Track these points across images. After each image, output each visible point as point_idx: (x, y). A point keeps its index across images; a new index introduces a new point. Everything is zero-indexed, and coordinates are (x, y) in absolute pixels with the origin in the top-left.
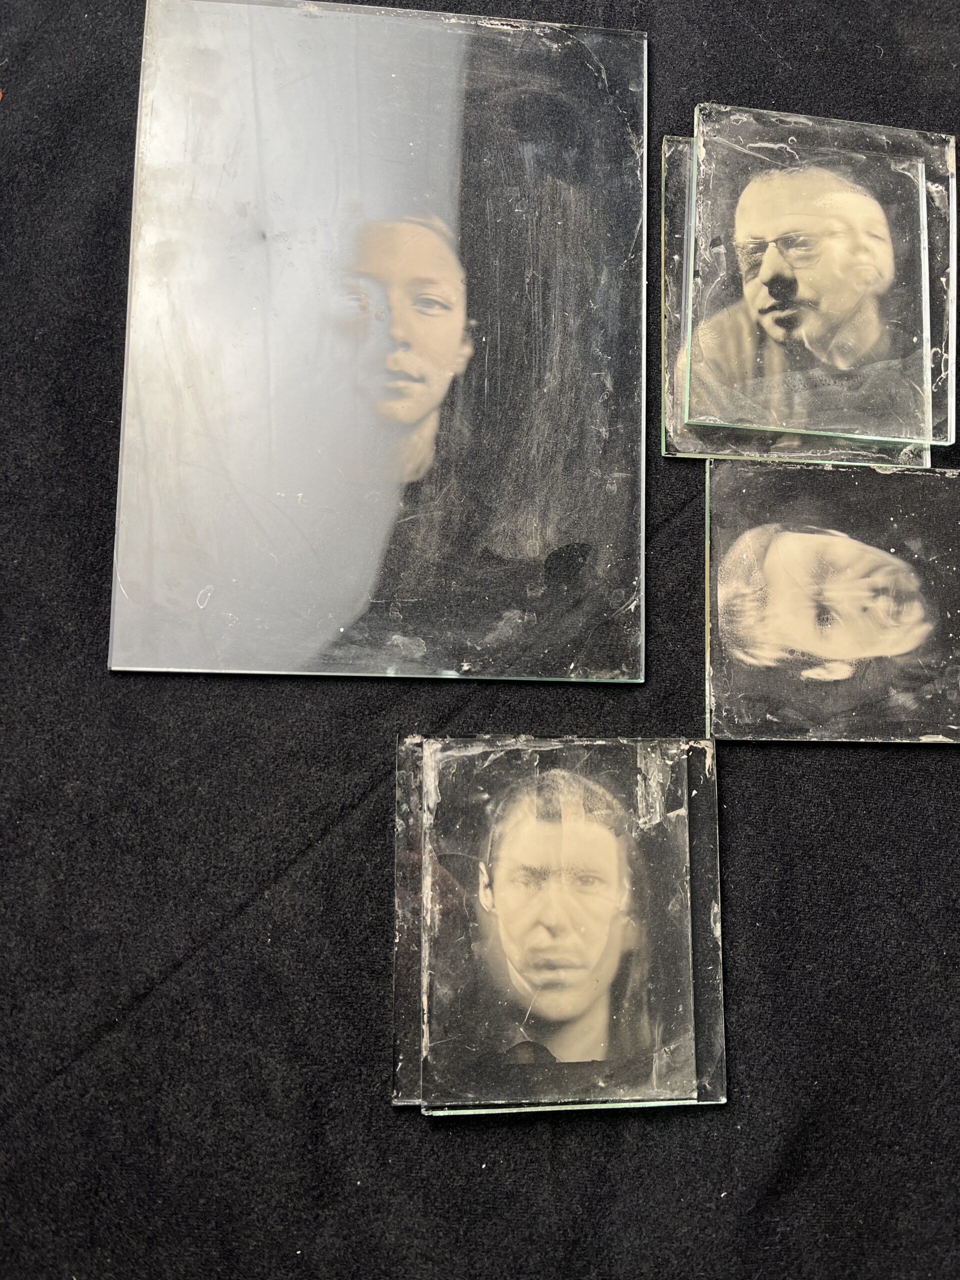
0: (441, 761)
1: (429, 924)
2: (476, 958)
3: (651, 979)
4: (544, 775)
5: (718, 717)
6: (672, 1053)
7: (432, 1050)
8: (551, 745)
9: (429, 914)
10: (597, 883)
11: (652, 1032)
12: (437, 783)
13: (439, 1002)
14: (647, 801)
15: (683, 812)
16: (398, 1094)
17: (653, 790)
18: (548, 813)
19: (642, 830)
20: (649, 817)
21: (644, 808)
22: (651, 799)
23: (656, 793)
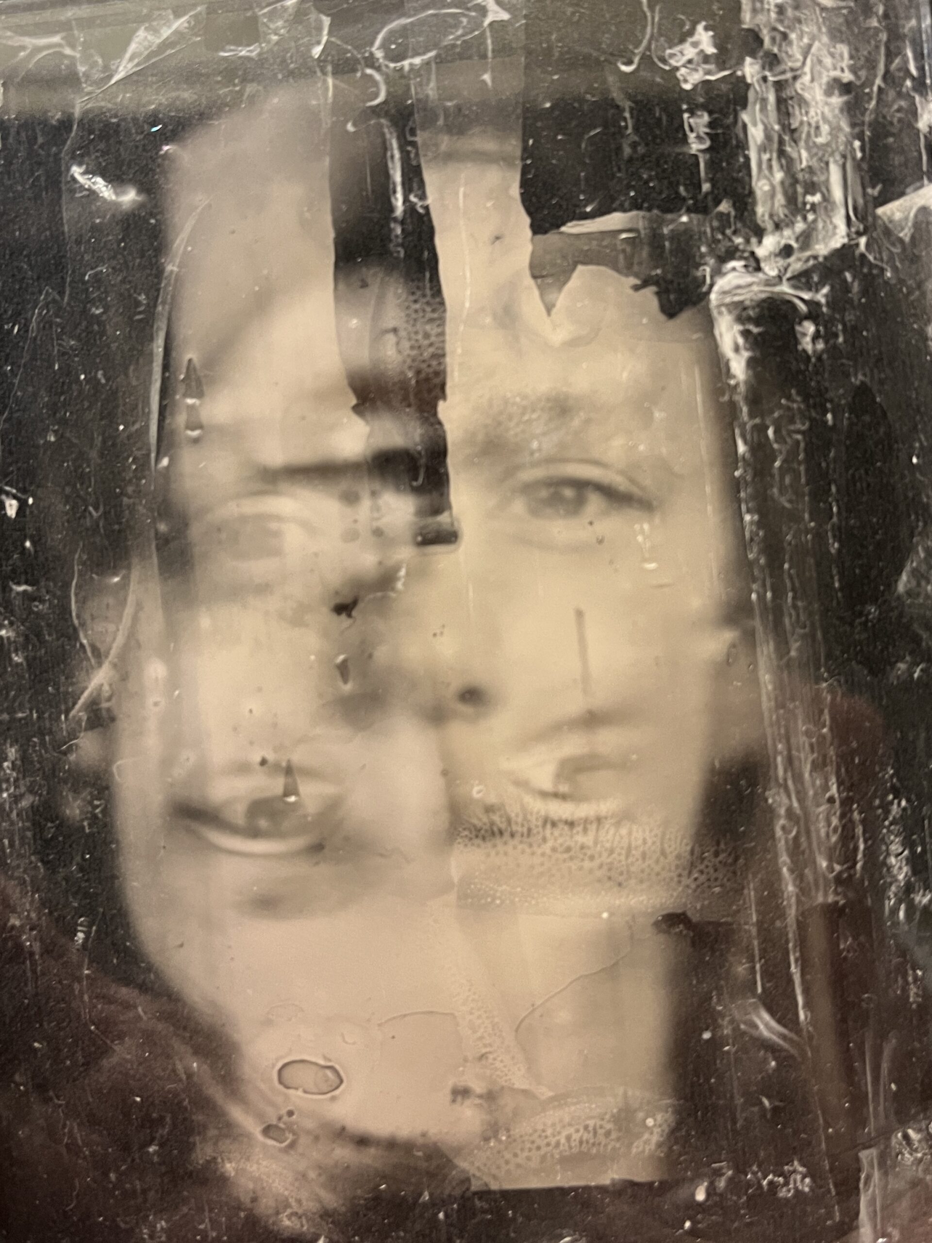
20: (800, 226)
21: (779, 189)
22: (804, 154)
23: (824, 128)
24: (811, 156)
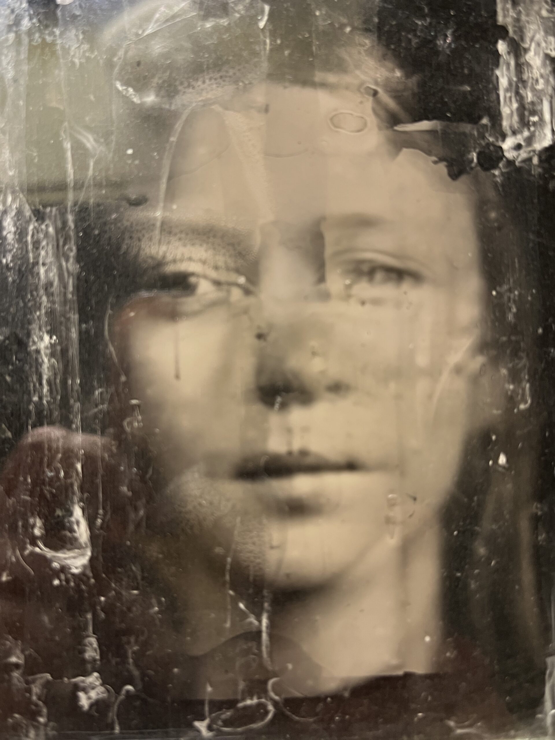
14: (520, 99)
17: (536, 73)
20: (526, 134)
21: (515, 113)
22: (530, 94)
23: (541, 81)
24: (533, 95)
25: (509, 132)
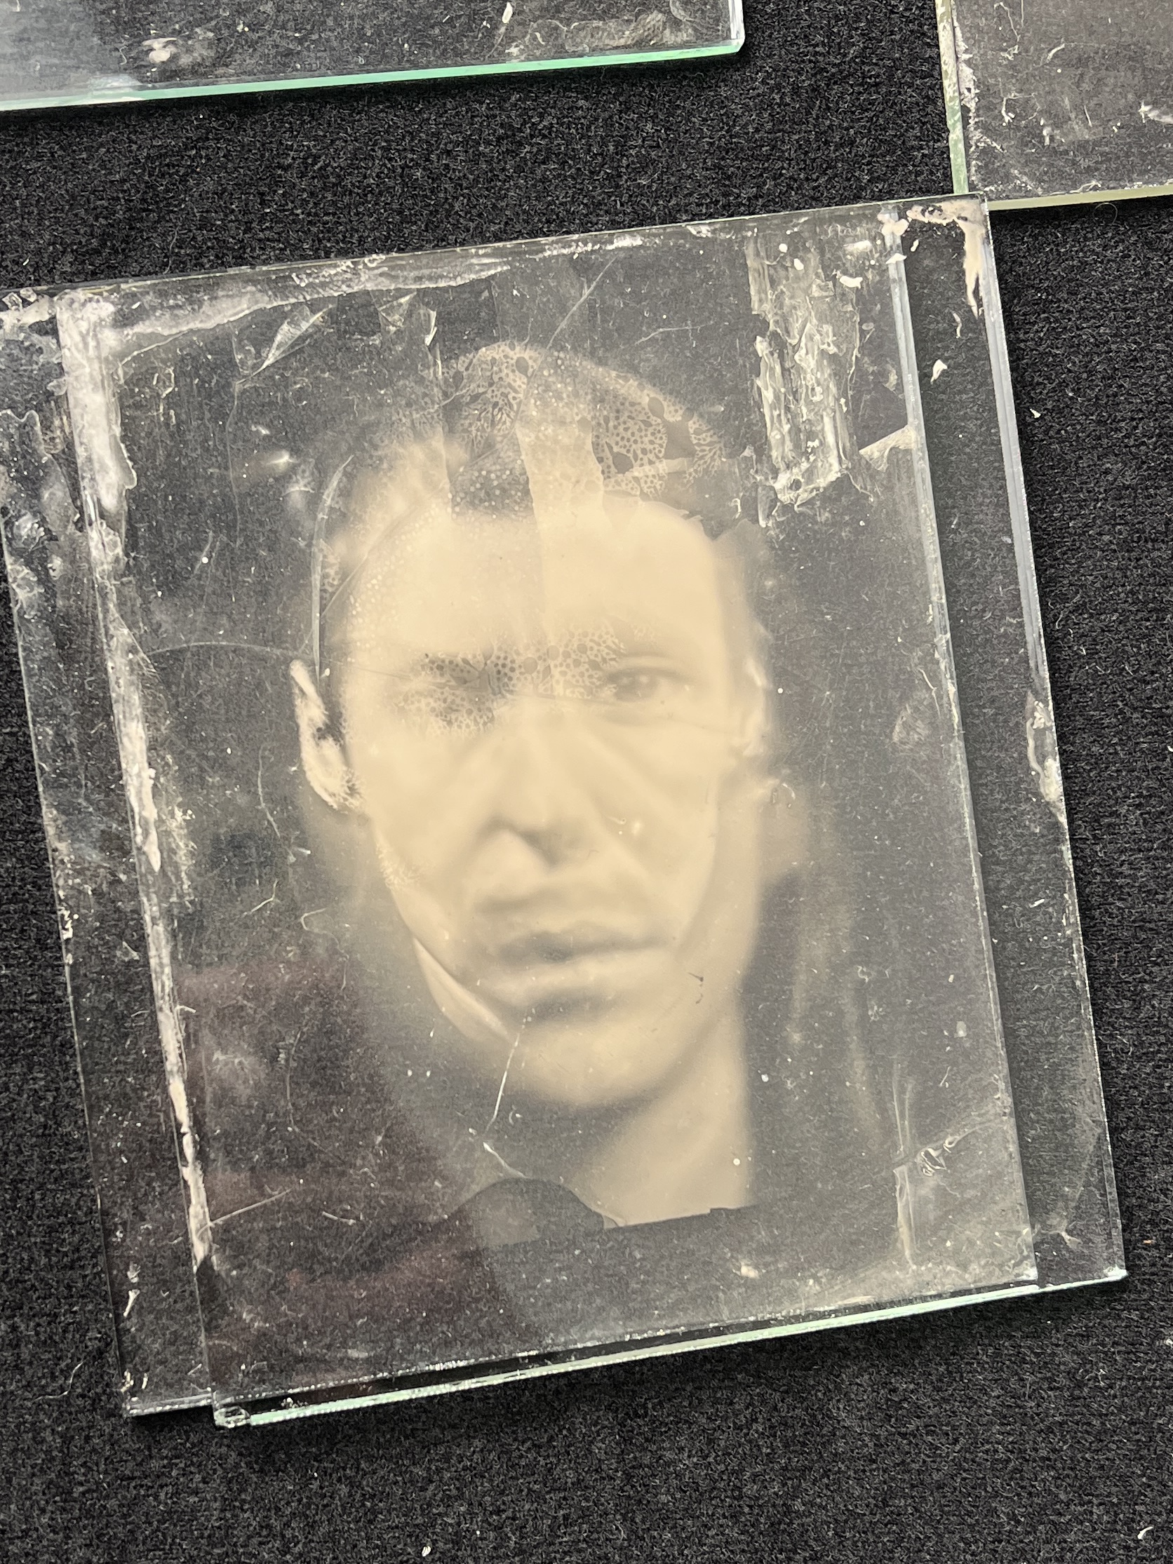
0: (120, 356)
1: (156, 866)
2: (320, 951)
3: (863, 955)
4: (460, 365)
5: (986, 129)
6: (951, 1159)
7: (223, 1237)
8: (470, 268)
9: (153, 836)
10: (664, 686)
11: (883, 1110)
12: (118, 431)
13: (225, 1097)
14: (793, 417)
15: (912, 436)
16: (138, 1381)
17: (810, 380)
18: (486, 486)
19: (787, 508)
20: (805, 465)
21: (787, 438)
22: (804, 410)
23: (818, 389)
24: (810, 411)
25: (782, 466)
